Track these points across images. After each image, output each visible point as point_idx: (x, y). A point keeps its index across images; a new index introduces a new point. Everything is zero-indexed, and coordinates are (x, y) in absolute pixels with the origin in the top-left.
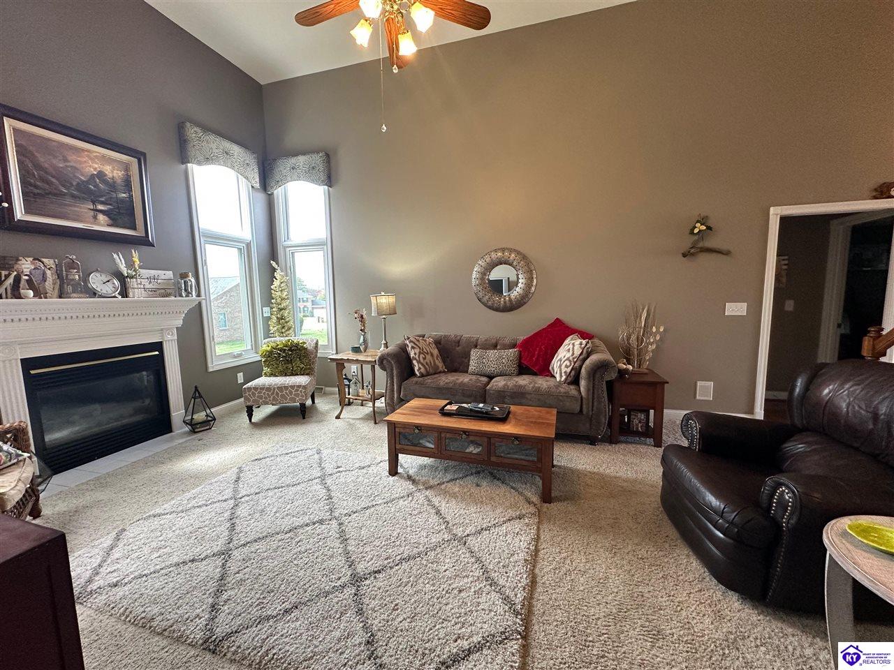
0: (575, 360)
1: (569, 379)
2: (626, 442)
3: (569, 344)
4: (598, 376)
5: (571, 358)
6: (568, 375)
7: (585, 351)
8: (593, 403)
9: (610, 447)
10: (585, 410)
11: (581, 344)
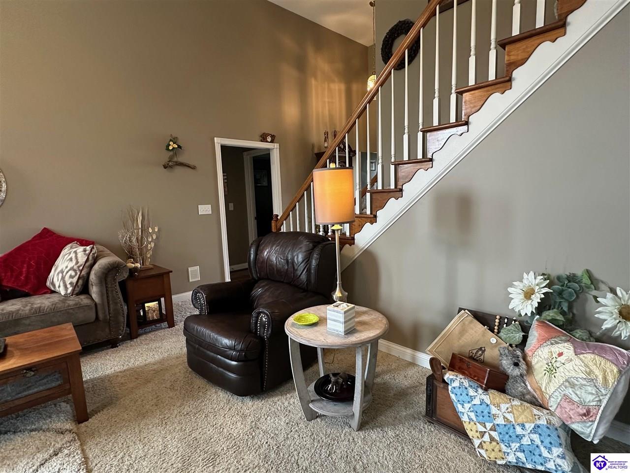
0: (81, 268)
1: (77, 290)
2: (146, 333)
3: (70, 253)
4: (109, 279)
5: (75, 267)
6: (75, 286)
7: (90, 258)
8: (109, 307)
9: (132, 342)
10: (101, 316)
11: (85, 251)
